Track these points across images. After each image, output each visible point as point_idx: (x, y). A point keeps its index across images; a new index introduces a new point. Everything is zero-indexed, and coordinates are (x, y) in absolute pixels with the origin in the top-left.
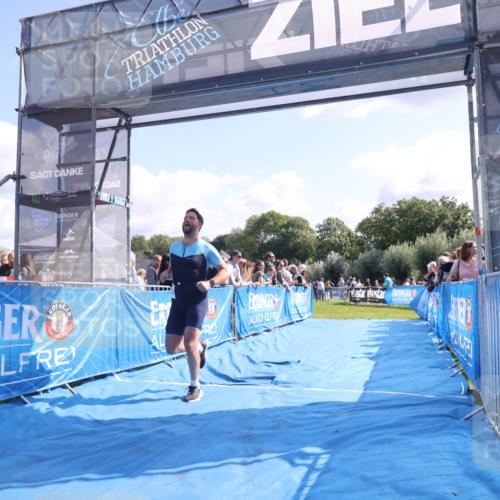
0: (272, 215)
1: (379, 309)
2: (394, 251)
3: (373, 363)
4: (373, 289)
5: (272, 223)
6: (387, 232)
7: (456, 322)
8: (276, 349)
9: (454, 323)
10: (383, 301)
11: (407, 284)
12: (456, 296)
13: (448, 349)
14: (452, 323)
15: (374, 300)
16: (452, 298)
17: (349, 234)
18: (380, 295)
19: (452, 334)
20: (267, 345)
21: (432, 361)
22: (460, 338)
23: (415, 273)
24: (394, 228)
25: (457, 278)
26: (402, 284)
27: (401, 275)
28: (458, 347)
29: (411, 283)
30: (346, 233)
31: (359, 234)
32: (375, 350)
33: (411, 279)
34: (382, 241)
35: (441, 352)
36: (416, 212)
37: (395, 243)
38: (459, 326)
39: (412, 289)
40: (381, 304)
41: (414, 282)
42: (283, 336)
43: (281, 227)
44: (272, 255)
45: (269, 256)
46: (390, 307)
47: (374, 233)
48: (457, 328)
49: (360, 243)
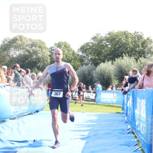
0: (21, 37)
1: (90, 105)
2: (102, 67)
3: (85, 142)
4: (88, 92)
5: (19, 42)
6: (99, 54)
7: (140, 116)
8: (18, 131)
9: (138, 116)
10: (94, 100)
11: (110, 89)
12: (141, 99)
13: (133, 133)
14: (137, 116)
15: (88, 100)
16: (138, 100)
17: (74, 54)
18: (92, 96)
19: (137, 123)
20: (12, 129)
21: (123, 141)
22: (141, 127)
23: (115, 82)
24: (103, 51)
25: (141, 87)
26: (106, 90)
27: (106, 84)
28: (139, 132)
29: (112, 89)
30: (71, 53)
31: (80, 53)
32: (86, 133)
33: (113, 86)
34: (96, 59)
35: (129, 135)
36: (118, 41)
37: (104, 62)
38: (142, 119)
39: (113, 93)
40: (92, 102)
41: (114, 88)
42: (24, 123)
43: (26, 46)
44: (18, 65)
45: (16, 66)
46: (98, 104)
47: (90, 53)
48: (140, 120)
49: (81, 60)
